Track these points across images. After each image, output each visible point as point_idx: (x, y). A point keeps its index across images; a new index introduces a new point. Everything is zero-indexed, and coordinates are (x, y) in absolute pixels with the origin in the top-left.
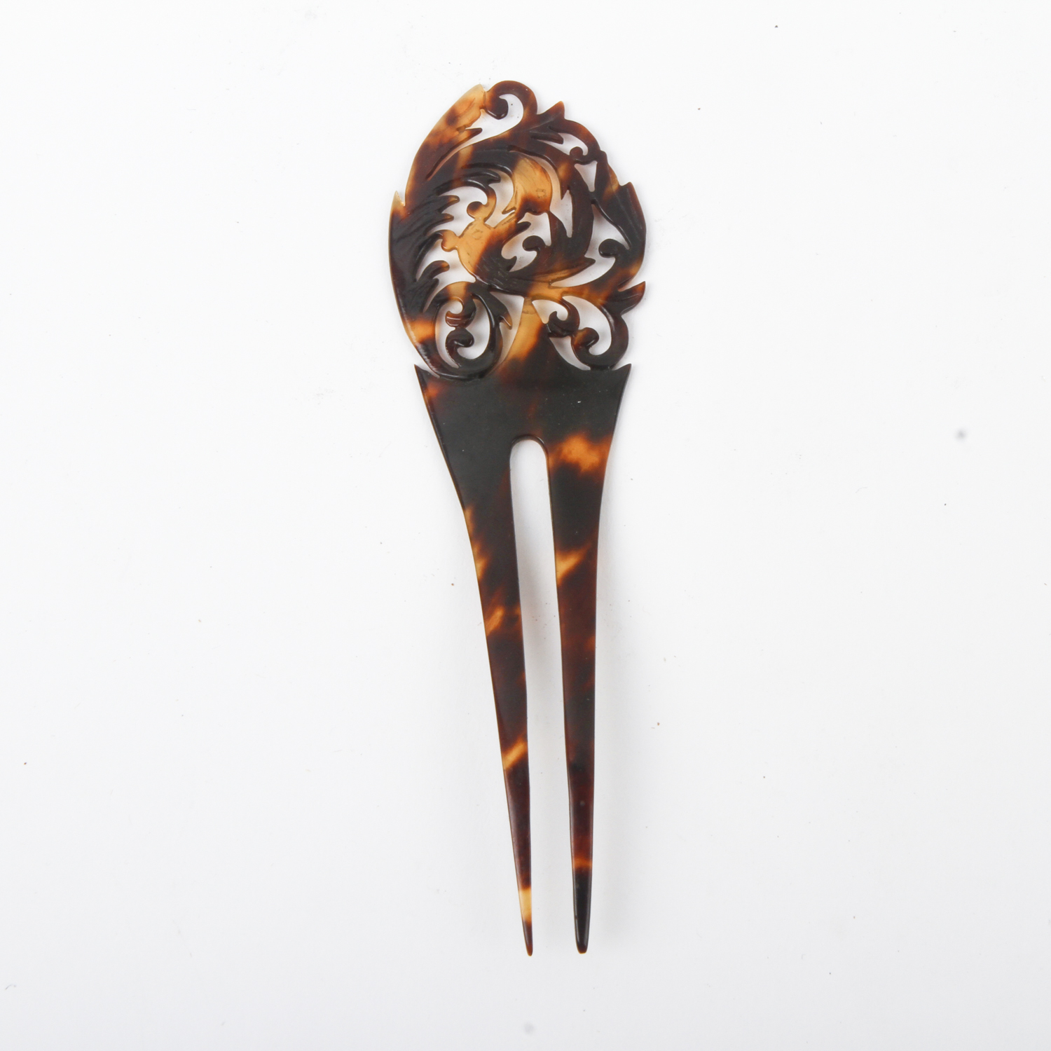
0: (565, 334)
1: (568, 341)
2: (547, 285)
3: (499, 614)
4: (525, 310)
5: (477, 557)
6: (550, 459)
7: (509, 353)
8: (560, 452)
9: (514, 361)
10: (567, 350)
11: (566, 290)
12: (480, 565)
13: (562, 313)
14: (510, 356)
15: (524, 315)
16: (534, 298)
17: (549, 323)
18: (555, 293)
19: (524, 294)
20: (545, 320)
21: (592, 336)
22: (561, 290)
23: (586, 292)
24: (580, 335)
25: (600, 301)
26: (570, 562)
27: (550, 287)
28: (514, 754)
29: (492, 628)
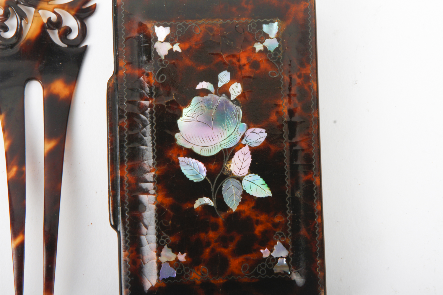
0: (55, 28)
1: (56, 31)
2: (46, 3)
3: (14, 169)
4: (35, 15)
5: (5, 140)
6: (45, 91)
7: (27, 36)
8: (50, 88)
9: (28, 41)
10: (55, 36)
11: (56, 6)
12: (8, 143)
13: (54, 17)
14: (27, 38)
15: (34, 17)
16: (40, 9)
17: (47, 23)
18: (51, 7)
19: (35, 6)
20: (45, 21)
21: (69, 30)
22: (53, 6)
23: (66, 7)
24: (62, 29)
25: (73, 12)
26: (52, 144)
27: (48, 4)
28: (18, 240)
29: (10, 177)
